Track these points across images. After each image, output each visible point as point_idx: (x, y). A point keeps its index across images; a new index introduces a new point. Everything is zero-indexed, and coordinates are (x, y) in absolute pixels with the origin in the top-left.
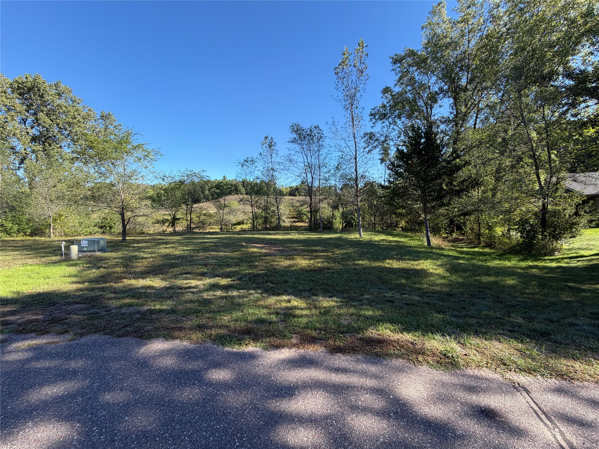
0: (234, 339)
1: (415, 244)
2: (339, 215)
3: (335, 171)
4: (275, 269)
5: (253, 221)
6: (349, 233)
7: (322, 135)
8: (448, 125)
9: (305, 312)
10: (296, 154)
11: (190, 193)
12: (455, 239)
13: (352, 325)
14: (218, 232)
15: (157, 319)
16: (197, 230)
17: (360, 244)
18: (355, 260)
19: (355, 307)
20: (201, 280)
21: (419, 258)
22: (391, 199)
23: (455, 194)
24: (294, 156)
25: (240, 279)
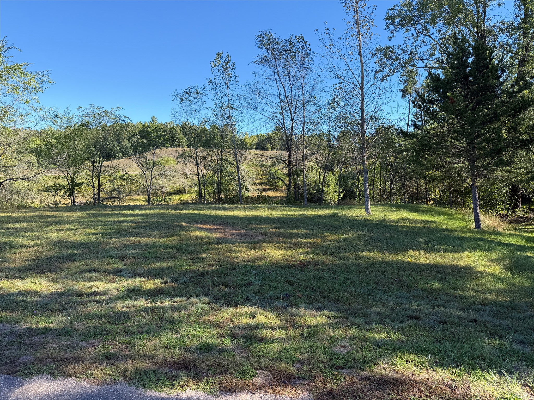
0: (163, 378)
1: (455, 226)
2: (334, 179)
3: (328, 109)
4: (232, 264)
5: (200, 188)
6: (350, 208)
7: (308, 51)
8: (512, 35)
9: (279, 334)
10: (267, 83)
11: (97, 143)
12: (520, 218)
13: (353, 355)
14: (143, 206)
15: (40, 344)
16: (109, 203)
17: (366, 225)
18: (358, 251)
19: (358, 326)
20: (113, 281)
21: (462, 248)
22: (419, 154)
23: (522, 145)
24: (264, 86)
25: (175, 280)
